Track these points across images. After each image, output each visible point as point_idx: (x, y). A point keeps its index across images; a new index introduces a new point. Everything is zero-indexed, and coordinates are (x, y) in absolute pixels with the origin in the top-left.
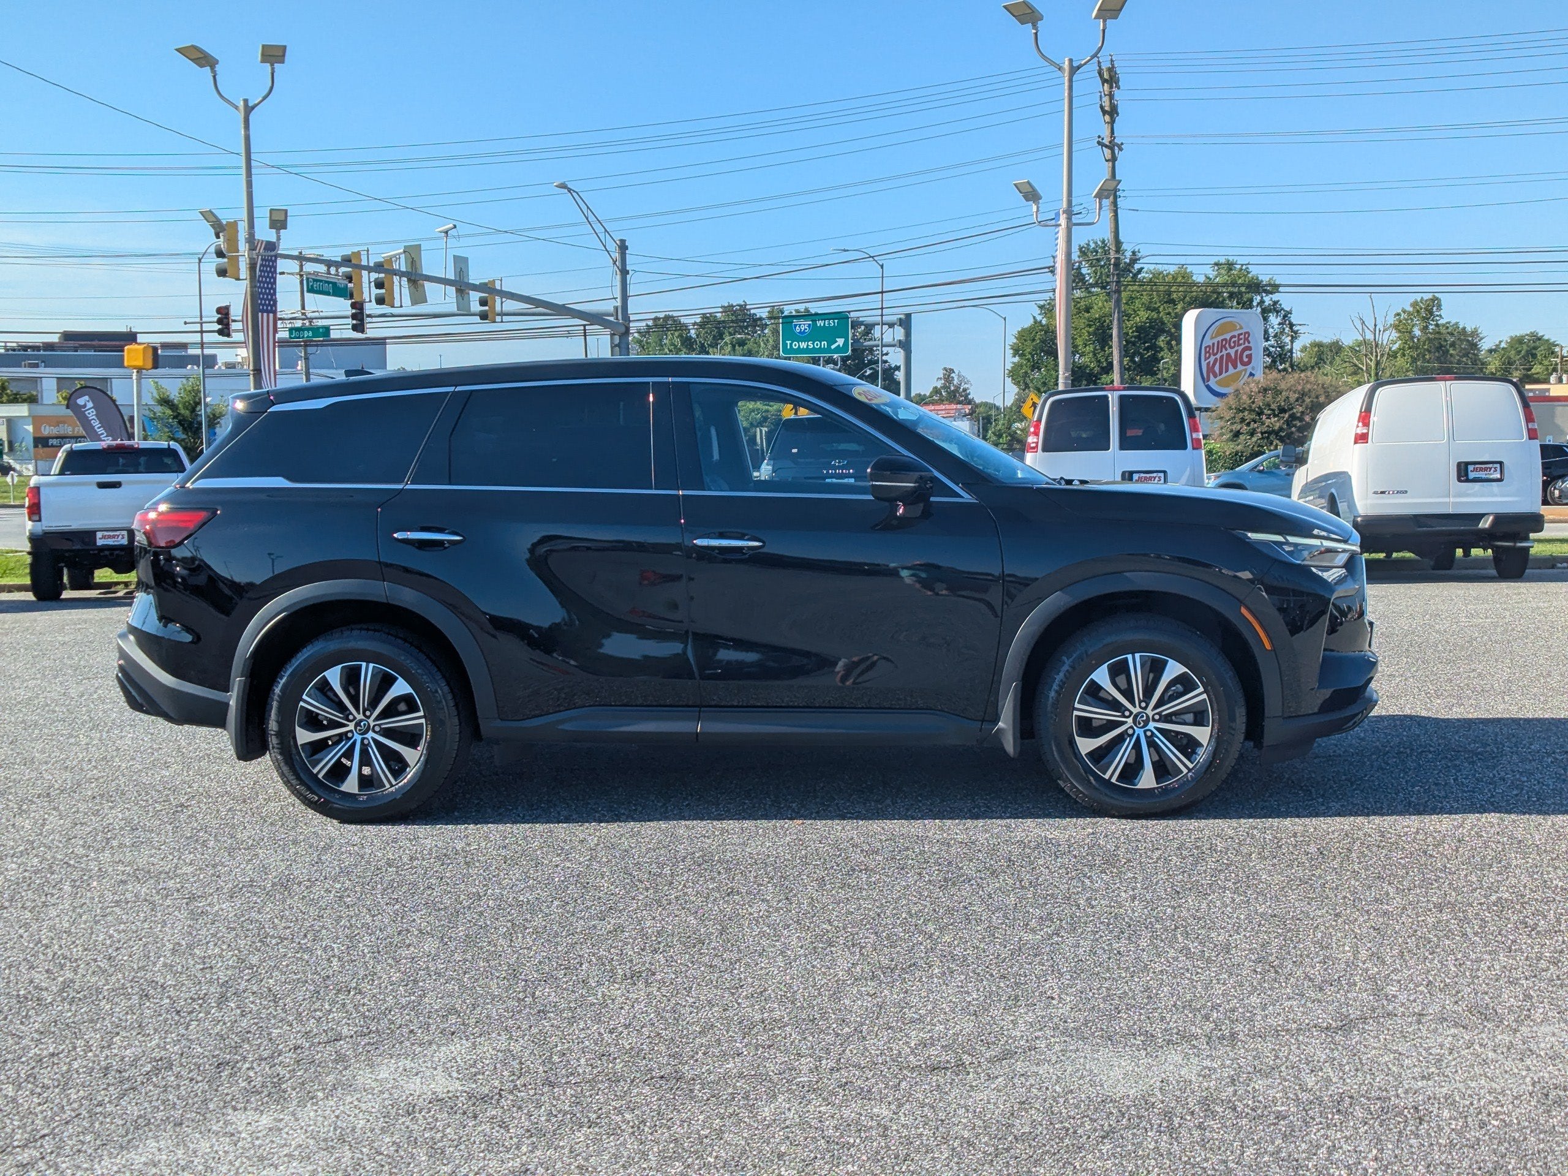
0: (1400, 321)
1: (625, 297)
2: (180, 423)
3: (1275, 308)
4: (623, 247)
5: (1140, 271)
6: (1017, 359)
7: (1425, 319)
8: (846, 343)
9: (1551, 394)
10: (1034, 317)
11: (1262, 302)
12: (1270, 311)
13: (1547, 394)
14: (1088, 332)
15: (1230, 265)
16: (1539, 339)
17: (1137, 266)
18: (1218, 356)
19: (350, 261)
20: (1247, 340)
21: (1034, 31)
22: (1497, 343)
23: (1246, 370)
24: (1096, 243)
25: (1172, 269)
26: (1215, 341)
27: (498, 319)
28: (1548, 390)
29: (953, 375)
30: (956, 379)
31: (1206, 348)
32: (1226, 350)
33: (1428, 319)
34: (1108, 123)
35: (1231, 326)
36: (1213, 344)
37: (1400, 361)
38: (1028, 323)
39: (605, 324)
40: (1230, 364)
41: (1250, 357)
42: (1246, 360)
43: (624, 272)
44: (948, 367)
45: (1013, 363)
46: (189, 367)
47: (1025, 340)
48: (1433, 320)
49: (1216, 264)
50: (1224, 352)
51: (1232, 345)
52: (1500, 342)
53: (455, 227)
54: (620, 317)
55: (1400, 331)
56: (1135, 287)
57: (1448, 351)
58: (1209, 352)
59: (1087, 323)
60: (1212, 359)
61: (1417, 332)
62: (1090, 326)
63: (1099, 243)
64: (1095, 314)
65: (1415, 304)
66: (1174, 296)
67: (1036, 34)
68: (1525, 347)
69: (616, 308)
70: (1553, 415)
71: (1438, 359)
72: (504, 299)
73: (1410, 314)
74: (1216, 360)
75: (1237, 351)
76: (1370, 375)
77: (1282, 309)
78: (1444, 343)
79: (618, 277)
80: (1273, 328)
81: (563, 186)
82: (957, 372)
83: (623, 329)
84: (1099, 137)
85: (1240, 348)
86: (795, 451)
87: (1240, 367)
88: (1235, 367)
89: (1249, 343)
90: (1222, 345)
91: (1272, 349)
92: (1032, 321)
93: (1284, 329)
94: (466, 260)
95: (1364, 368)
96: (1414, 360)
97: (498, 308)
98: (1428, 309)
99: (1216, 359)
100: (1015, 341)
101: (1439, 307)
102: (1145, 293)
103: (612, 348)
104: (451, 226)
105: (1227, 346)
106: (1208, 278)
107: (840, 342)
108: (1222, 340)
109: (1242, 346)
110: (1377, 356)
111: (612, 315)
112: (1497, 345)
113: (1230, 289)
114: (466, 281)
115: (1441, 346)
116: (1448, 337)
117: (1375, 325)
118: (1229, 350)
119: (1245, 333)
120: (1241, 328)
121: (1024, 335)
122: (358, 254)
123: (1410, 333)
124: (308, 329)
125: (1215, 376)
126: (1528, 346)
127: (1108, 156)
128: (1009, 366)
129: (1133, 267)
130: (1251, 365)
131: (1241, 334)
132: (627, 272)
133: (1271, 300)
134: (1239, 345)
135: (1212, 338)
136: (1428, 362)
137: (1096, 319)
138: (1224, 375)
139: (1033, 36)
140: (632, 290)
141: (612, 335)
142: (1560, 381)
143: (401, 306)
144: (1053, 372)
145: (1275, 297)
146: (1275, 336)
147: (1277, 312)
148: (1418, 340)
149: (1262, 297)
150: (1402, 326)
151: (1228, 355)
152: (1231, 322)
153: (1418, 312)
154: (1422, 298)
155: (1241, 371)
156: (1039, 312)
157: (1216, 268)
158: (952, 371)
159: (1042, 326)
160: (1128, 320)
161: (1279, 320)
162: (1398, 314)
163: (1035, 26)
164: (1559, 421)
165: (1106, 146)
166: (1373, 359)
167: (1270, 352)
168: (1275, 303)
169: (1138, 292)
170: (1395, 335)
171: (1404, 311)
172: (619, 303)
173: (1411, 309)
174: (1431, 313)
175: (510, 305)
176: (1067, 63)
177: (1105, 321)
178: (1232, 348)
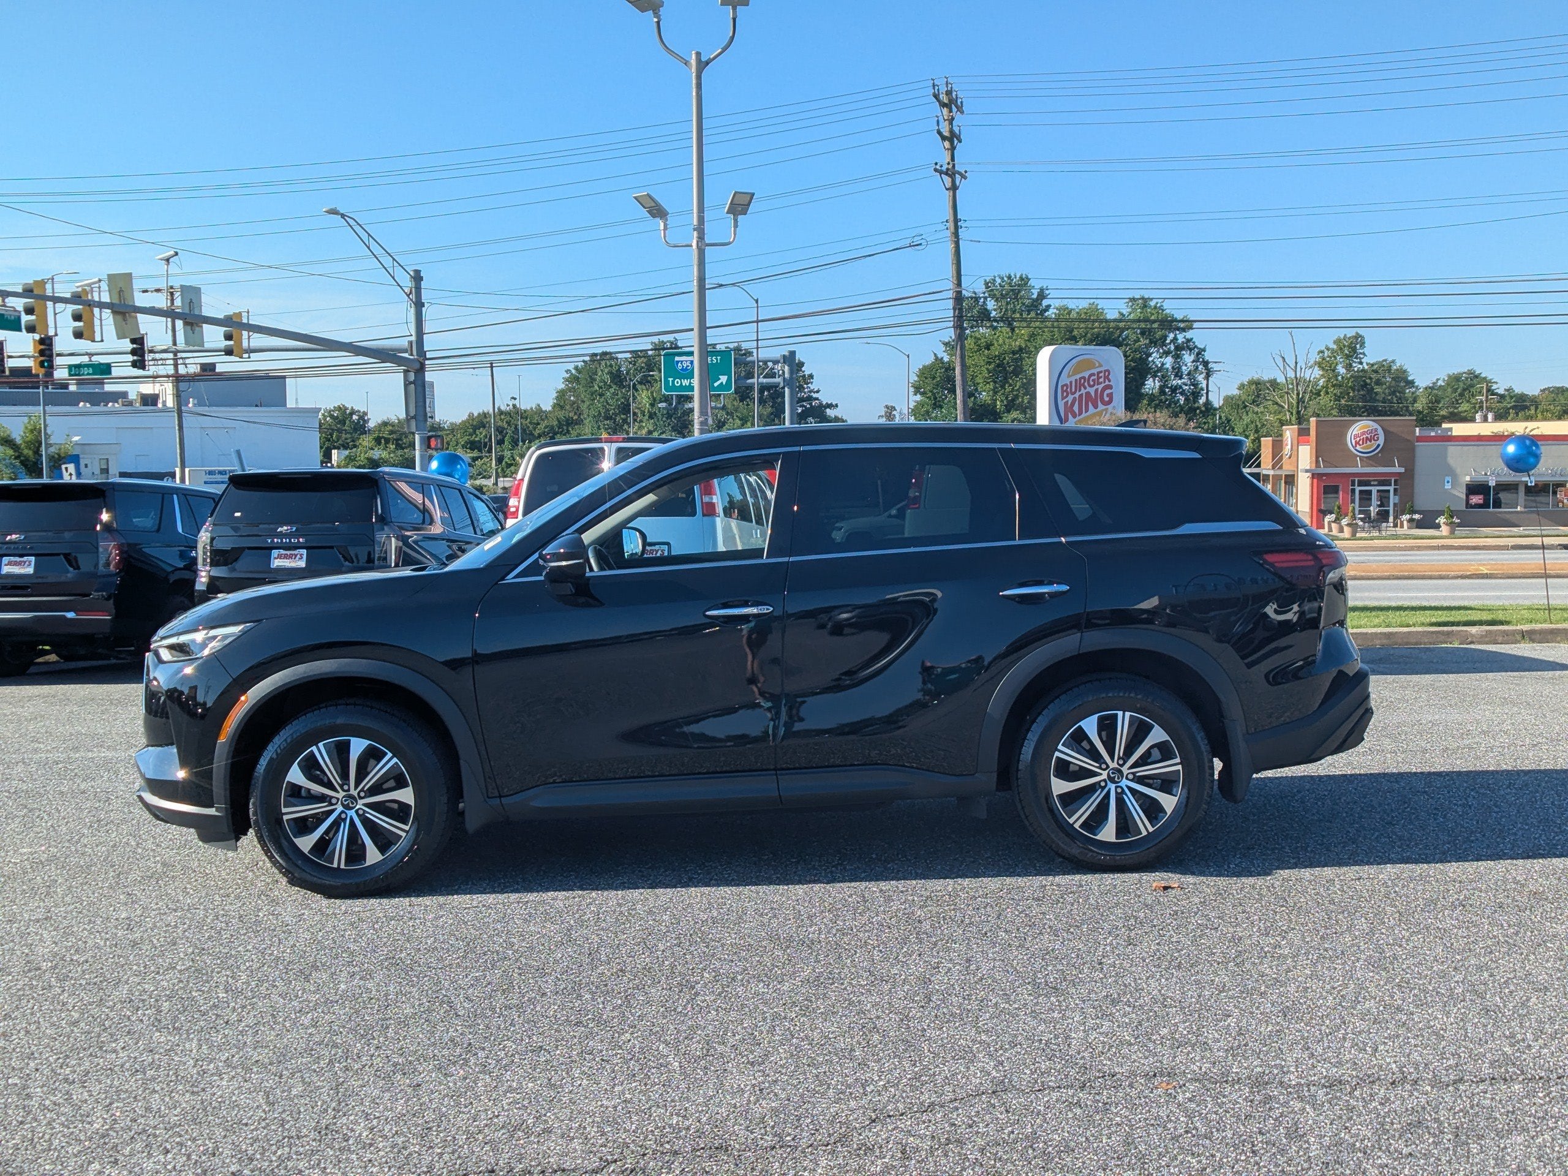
0: (1324, 359)
1: (420, 333)
2: (22, 462)
3: (1188, 345)
4: (417, 278)
5: (1049, 307)
6: (918, 397)
7: (1348, 357)
8: (729, 379)
9: (1454, 434)
10: (935, 354)
11: (1175, 339)
12: (1183, 349)
13: (1449, 433)
14: (987, 369)
15: (1145, 301)
16: (1477, 377)
17: (1045, 303)
18: (1077, 395)
19: (31, 291)
20: (1107, 378)
21: (656, 20)
22: (1435, 381)
23: (1106, 410)
24: (1002, 278)
25: (1084, 304)
26: (1073, 379)
27: (246, 355)
28: (1451, 429)
29: (894, 413)
30: (897, 416)
31: (1062, 387)
32: (1085, 388)
33: (1352, 356)
34: (948, 149)
35: (1089, 364)
36: (1071, 382)
37: (1324, 400)
38: (929, 360)
39: (399, 361)
40: (1090, 404)
41: (1110, 396)
42: (1107, 399)
43: (419, 305)
44: (890, 404)
45: (915, 402)
46: (82, 404)
47: (926, 378)
48: (1356, 358)
49: (1133, 300)
50: (1083, 391)
51: (1092, 383)
52: (1438, 380)
53: (176, 254)
54: (415, 352)
55: (1323, 369)
56: (1038, 324)
57: (1373, 389)
58: (1066, 391)
59: (986, 360)
60: (1070, 398)
61: (1341, 370)
62: (989, 363)
63: (1006, 279)
64: (995, 351)
65: (1337, 341)
66: (1075, 333)
67: (658, 23)
68: (1461, 385)
69: (411, 343)
70: (1445, 456)
71: (1364, 398)
72: (251, 333)
73: (1333, 351)
74: (1074, 400)
75: (1096, 390)
76: (1292, 413)
77: (1196, 347)
78: (1368, 381)
79: (412, 311)
80: (1186, 365)
81: (333, 212)
82: (898, 410)
83: (417, 366)
84: (936, 164)
85: (1100, 387)
86: (238, 514)
87: (1101, 407)
88: (1096, 407)
89: (1109, 381)
90: (1080, 384)
91: (1185, 387)
92: (932, 359)
93: (1197, 367)
94: (197, 291)
95: (1286, 407)
96: (1338, 398)
97: (245, 344)
98: (1352, 347)
99: (1075, 398)
100: (916, 379)
101: (1362, 345)
102: (1046, 330)
103: (406, 386)
104: (172, 253)
105: (1086, 384)
106: (1122, 314)
107: (723, 379)
108: (1080, 379)
109: (1103, 385)
110: (1298, 394)
111: (405, 351)
112: (1434, 383)
113: (1143, 325)
114: (197, 313)
115: (1366, 384)
116: (1373, 376)
117: (1296, 363)
118: (1089, 389)
119: (1105, 371)
120: (1101, 366)
121: (926, 373)
122: (42, 283)
123: (1334, 371)
124: (88, 366)
125: (1074, 416)
126: (1464, 384)
127: (948, 183)
128: (912, 405)
129: (1041, 304)
130: (1112, 405)
131: (1101, 372)
132: (423, 305)
133: (1185, 337)
134: (1099, 384)
135: (1069, 376)
136: (1352, 400)
137: (996, 356)
138: (1084, 415)
139: (655, 25)
140: (427, 328)
141: (406, 372)
142: (1485, 420)
143: (102, 341)
144: (952, 410)
145: (1189, 334)
146: (1189, 374)
147: (1191, 350)
148: (1343, 378)
149: (1176, 335)
150: (1326, 365)
151: (1088, 394)
152: (1088, 360)
153: (1341, 349)
154: (1345, 335)
155: (1103, 410)
156: (944, 349)
157: (1130, 304)
158: (894, 408)
159: (943, 363)
160: (1028, 358)
161: (1192, 357)
162: (1322, 352)
163: (656, 14)
164: (1451, 461)
165: (946, 174)
166: (1295, 397)
167: (1184, 390)
168: (1189, 340)
169: (1040, 328)
170: (1317, 372)
171: (1328, 349)
172: (413, 338)
173: (1335, 347)
174: (1354, 350)
175: (258, 340)
176: (694, 57)
177: (1004, 359)
178: (1091, 386)
